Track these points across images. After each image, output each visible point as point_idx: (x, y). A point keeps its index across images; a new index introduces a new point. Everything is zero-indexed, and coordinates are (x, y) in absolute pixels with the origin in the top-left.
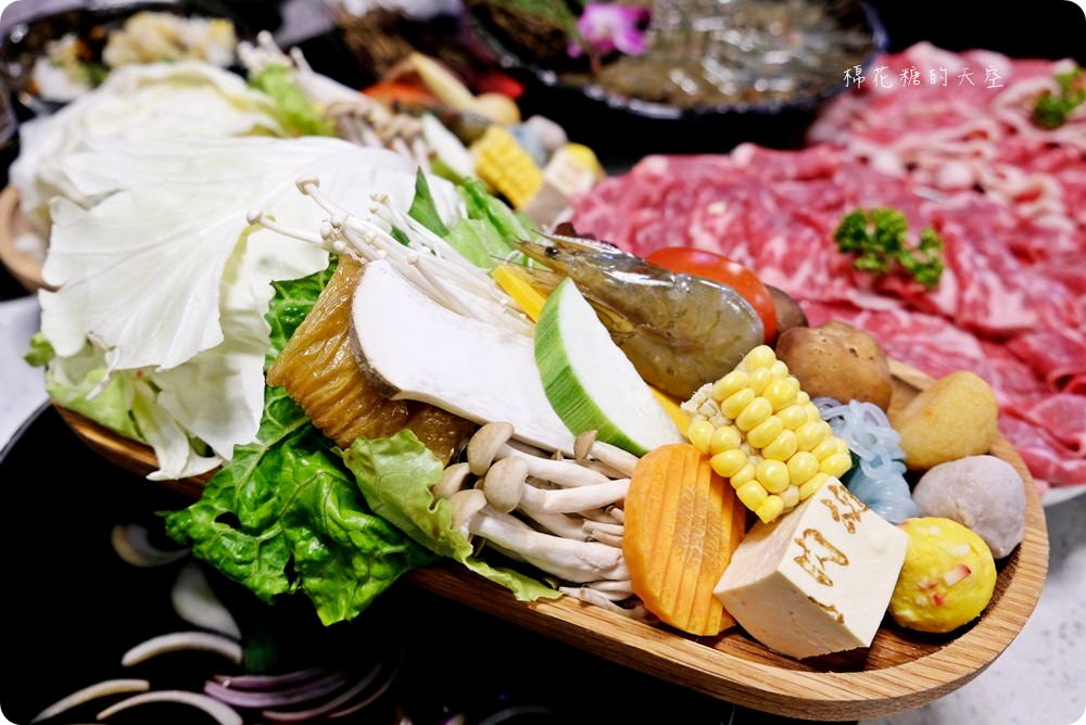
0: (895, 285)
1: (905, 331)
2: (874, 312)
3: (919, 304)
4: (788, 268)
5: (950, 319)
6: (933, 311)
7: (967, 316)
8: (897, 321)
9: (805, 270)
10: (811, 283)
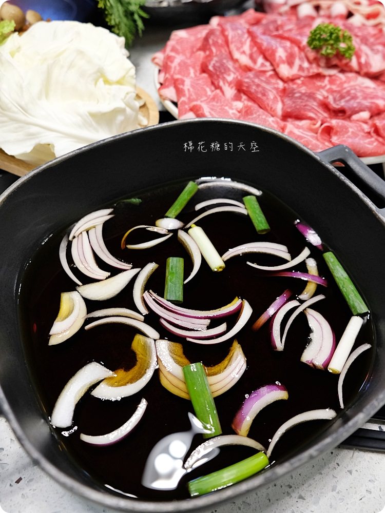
0: (335, 62)
1: (345, 82)
2: (330, 76)
3: (346, 69)
4: (290, 62)
5: (358, 73)
6: (351, 71)
7: (365, 70)
8: (341, 79)
9: (297, 62)
10: (301, 68)
